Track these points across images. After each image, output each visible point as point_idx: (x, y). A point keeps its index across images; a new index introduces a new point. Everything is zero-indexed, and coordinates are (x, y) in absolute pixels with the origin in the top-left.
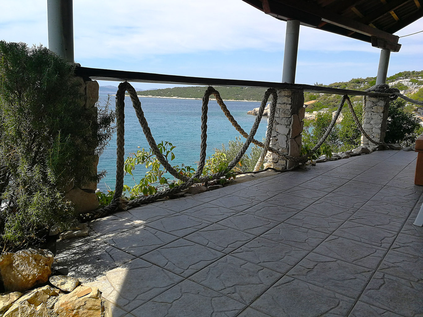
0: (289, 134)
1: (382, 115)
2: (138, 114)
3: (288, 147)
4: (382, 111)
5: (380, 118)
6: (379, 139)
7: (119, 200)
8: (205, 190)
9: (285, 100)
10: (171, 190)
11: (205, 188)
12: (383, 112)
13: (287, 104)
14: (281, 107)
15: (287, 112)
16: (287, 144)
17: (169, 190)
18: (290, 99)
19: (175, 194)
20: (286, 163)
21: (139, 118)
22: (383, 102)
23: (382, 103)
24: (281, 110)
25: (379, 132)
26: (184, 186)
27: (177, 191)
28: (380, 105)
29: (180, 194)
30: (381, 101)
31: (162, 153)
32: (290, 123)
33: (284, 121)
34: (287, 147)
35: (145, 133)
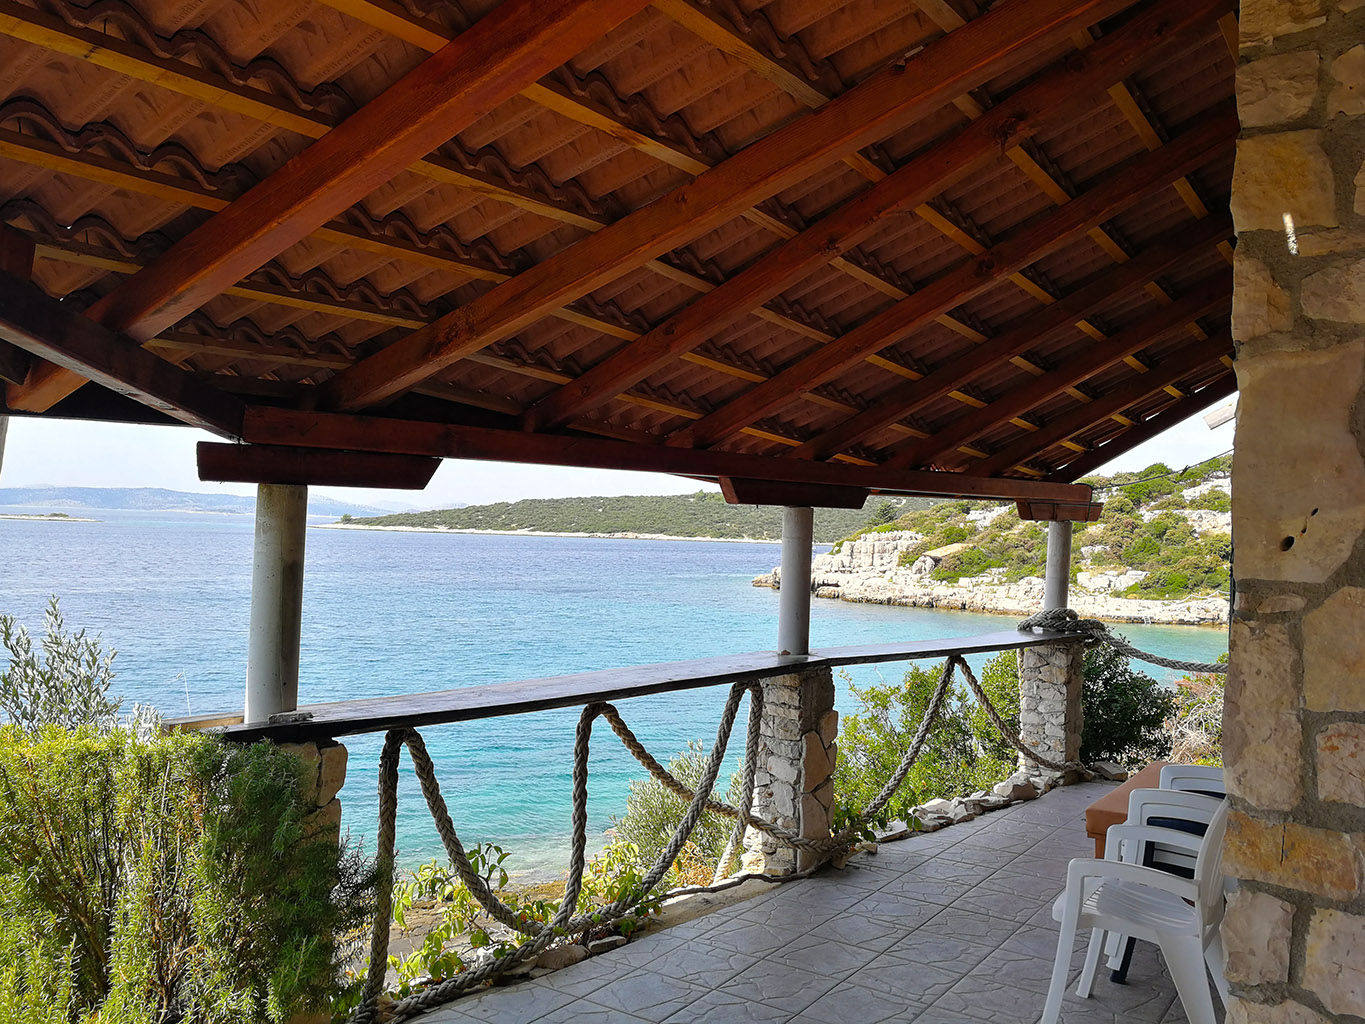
0: (797, 782)
1: (1064, 690)
2: (426, 789)
3: (797, 814)
4: (1062, 679)
5: (1060, 698)
6: (1064, 754)
7: (374, 1003)
8: (581, 957)
9: (786, 696)
10: (498, 963)
11: (580, 950)
12: (1067, 683)
13: (790, 707)
14: (776, 712)
15: (791, 726)
16: (795, 807)
17: (493, 964)
18: (795, 695)
19: (507, 973)
20: (795, 857)
21: (428, 799)
22: (1064, 656)
23: (1061, 660)
24: (777, 721)
25: (1061, 734)
26: (530, 948)
27: (513, 964)
28: (1057, 663)
29: (520, 971)
30: (1058, 653)
31: (478, 871)
32: (800, 755)
33: (785, 749)
34: (794, 814)
35: (440, 831)
